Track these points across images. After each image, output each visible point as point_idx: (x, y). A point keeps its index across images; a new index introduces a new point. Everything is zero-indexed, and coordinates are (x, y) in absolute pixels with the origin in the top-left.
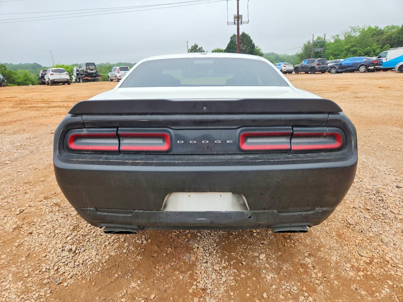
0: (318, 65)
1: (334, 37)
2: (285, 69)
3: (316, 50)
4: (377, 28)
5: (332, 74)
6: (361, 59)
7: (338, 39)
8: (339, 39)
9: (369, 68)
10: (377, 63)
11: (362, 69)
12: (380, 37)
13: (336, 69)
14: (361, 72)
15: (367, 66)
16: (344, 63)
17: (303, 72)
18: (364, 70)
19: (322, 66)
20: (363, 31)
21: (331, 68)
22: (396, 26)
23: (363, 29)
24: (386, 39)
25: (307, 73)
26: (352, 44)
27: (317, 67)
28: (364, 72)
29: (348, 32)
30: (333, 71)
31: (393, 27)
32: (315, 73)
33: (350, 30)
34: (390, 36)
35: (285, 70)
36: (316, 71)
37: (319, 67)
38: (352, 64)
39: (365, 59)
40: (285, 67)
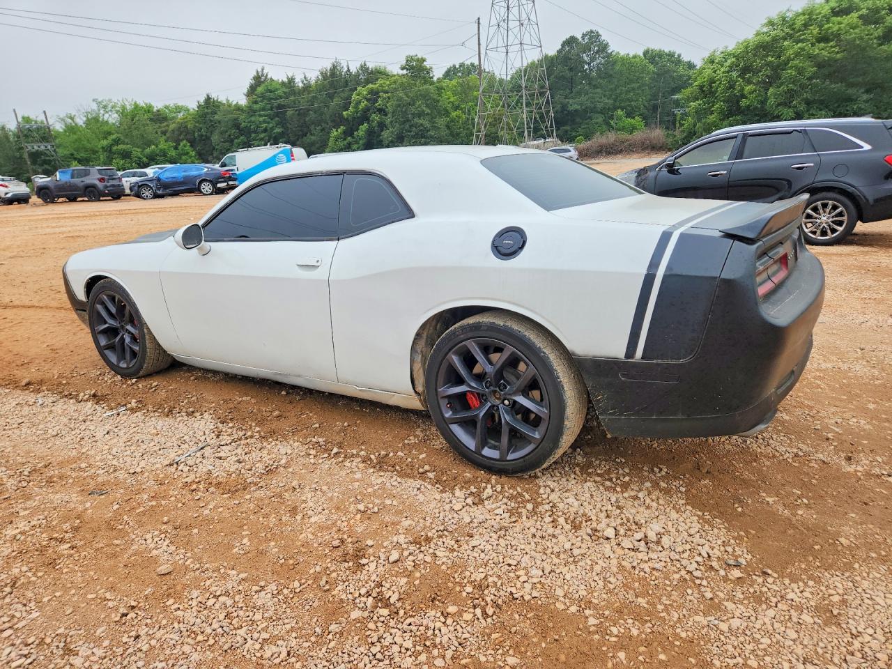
0: (101, 180)
1: (63, 120)
2: (6, 194)
3: (36, 148)
4: (151, 106)
5: (146, 201)
6: (198, 169)
7: (73, 124)
8: (76, 124)
9: (219, 185)
10: (230, 177)
11: (206, 188)
12: (164, 127)
13: (151, 188)
14: (205, 195)
15: (213, 183)
16: (165, 176)
17: (64, 199)
18: (211, 191)
19: (112, 182)
20: (123, 111)
21: (139, 187)
22: (182, 107)
23: (124, 107)
24: (178, 130)
25: (72, 199)
26: (113, 137)
27: (100, 185)
28: (211, 194)
29: (93, 110)
30: (147, 193)
31: (178, 109)
32: (100, 200)
33: (94, 106)
34: (184, 125)
35: (9, 195)
36: (101, 196)
37: (106, 187)
38: (182, 179)
39: (206, 169)
40: (6, 187)
